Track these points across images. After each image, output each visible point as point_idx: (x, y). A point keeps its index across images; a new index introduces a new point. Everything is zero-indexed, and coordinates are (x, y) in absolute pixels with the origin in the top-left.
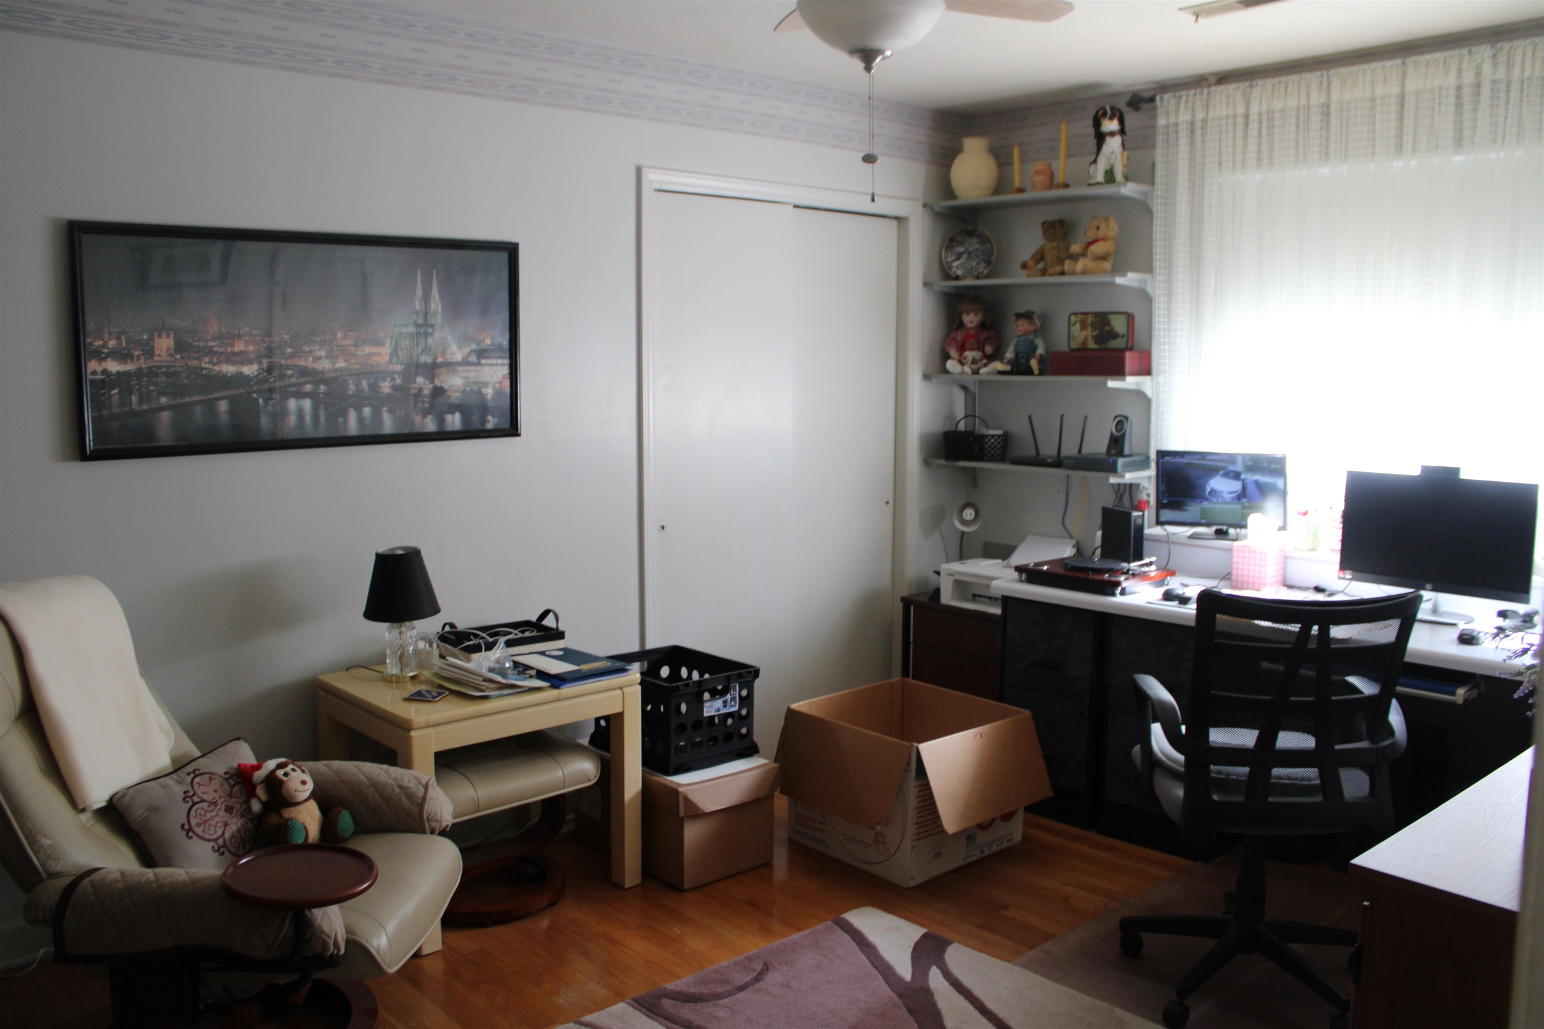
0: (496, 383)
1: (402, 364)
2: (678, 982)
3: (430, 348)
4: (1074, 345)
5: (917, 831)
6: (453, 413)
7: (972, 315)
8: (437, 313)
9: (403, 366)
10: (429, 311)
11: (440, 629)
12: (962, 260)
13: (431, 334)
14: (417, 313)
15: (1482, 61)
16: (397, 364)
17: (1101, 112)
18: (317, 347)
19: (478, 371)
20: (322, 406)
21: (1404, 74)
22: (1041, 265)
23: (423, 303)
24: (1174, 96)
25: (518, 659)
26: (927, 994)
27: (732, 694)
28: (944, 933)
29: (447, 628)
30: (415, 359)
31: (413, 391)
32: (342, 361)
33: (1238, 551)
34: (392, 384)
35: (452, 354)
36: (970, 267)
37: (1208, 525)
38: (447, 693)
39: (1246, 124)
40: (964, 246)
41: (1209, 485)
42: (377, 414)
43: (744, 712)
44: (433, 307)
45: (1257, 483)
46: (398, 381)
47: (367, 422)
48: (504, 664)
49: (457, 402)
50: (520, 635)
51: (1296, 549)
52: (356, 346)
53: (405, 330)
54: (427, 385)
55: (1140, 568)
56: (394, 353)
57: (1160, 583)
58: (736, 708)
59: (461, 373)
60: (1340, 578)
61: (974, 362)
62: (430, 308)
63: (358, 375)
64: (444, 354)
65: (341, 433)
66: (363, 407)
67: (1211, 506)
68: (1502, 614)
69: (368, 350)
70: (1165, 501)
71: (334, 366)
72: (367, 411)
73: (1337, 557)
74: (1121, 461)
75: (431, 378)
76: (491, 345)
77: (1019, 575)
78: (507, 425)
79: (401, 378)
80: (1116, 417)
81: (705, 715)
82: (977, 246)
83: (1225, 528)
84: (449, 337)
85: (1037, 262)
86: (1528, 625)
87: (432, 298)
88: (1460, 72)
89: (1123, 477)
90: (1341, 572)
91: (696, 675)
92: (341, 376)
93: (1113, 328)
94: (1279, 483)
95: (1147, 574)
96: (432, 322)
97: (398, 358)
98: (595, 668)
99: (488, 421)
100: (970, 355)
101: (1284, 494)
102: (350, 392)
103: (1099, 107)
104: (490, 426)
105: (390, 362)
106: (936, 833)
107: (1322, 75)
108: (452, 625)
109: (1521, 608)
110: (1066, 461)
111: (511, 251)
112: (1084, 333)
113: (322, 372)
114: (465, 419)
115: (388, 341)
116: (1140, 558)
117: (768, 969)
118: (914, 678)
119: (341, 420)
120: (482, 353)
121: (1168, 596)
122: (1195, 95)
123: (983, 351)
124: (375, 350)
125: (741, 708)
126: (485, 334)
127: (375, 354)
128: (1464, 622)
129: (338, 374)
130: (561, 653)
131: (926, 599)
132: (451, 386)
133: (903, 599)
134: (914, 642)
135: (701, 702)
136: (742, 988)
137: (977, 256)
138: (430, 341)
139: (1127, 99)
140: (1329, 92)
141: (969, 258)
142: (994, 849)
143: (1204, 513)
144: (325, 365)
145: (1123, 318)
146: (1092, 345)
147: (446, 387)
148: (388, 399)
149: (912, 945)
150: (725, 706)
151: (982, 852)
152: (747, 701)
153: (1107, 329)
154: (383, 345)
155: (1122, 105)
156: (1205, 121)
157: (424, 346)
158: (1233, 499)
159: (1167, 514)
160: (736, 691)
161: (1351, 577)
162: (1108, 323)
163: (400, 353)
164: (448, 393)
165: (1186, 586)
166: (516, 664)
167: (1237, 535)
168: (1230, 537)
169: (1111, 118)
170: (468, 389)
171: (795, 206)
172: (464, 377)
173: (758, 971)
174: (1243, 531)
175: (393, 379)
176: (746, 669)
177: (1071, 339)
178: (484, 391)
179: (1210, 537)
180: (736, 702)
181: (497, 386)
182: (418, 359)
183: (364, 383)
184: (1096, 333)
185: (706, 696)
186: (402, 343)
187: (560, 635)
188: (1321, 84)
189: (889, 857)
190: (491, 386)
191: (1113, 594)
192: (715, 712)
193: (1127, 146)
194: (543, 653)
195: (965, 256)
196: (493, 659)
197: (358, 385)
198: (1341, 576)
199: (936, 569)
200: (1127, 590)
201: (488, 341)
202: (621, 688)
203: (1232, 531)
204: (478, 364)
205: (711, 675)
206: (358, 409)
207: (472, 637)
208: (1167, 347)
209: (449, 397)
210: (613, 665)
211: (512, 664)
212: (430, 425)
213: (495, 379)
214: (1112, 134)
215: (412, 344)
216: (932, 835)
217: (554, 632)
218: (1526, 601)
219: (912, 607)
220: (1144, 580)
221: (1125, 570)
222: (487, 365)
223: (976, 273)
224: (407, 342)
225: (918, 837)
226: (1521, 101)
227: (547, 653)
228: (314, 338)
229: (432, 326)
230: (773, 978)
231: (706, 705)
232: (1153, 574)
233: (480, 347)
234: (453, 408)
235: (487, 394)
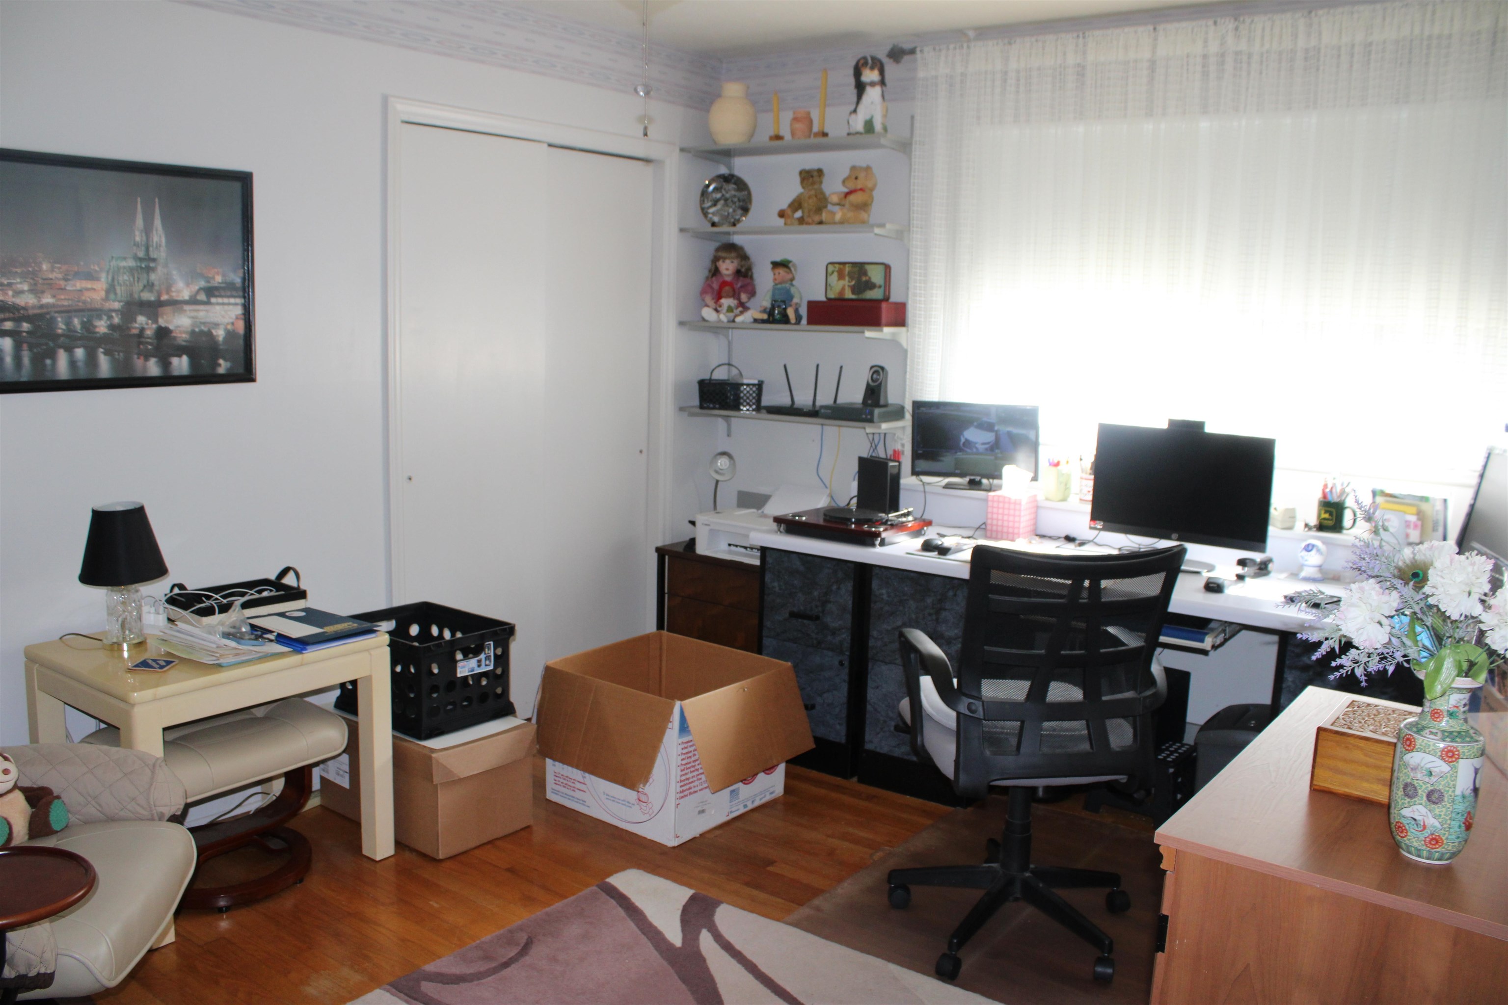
0: (228, 324)
1: (119, 301)
2: (438, 962)
3: (153, 285)
4: (832, 295)
5: (681, 789)
6: (180, 356)
7: (728, 261)
8: (160, 246)
9: (122, 304)
10: (151, 243)
11: (168, 591)
12: (719, 206)
13: (153, 269)
14: (137, 245)
15: (1227, 31)
16: (114, 301)
17: (862, 62)
18: (18, 280)
19: (207, 311)
20: (25, 346)
21: (1156, 39)
22: (798, 214)
23: (144, 235)
24: (934, 49)
25: (255, 622)
26: (699, 959)
27: (487, 652)
28: (712, 893)
29: (176, 591)
30: (136, 296)
31: (135, 331)
32: (49, 296)
33: (993, 501)
34: (109, 322)
35: (179, 291)
36: (726, 214)
37: (961, 475)
38: (177, 661)
39: (1005, 81)
40: (721, 192)
41: (964, 437)
42: (92, 359)
43: (499, 671)
44: (156, 239)
45: (1009, 434)
46: (116, 320)
47: (80, 364)
48: (240, 628)
49: (184, 343)
50: (257, 596)
51: (1047, 499)
52: (66, 280)
53: (123, 264)
54: (150, 324)
55: (898, 518)
56: (111, 289)
57: (917, 532)
58: (491, 667)
59: (188, 312)
60: (1091, 528)
61: (730, 309)
62: (153, 242)
63: (68, 312)
64: (168, 290)
65: (48, 376)
66: (74, 348)
67: (964, 456)
68: (1242, 563)
69: (79, 284)
70: (920, 452)
71: (39, 301)
72: (80, 353)
73: (1088, 508)
74: (877, 411)
75: (154, 317)
76: (222, 283)
77: (778, 526)
78: (241, 370)
79: (120, 316)
80: (872, 367)
81: (459, 675)
82: (733, 193)
83: (978, 478)
84: (174, 272)
85: (795, 210)
86: (1264, 572)
87: (154, 229)
88: (1206, 41)
89: (880, 427)
90: (1092, 523)
91: (447, 635)
92: (48, 313)
93: (870, 278)
94: (1032, 435)
95: (905, 524)
96: (155, 256)
97: (116, 294)
98: (341, 630)
99: (220, 365)
100: (726, 302)
101: (1034, 447)
102: (60, 331)
103: (859, 57)
104: (221, 370)
105: (106, 299)
106: (700, 790)
107: (1078, 36)
108: (181, 587)
109: (1257, 557)
110: (823, 411)
111: (244, 180)
112: (842, 283)
113: (25, 309)
114: (193, 363)
115: (103, 276)
116: (897, 509)
117: (532, 942)
118: (669, 630)
119: (48, 362)
120: (211, 292)
121: (928, 547)
122: (955, 48)
123: (739, 299)
124: (89, 285)
125: (496, 666)
126: (216, 270)
127: (88, 289)
128: (1206, 571)
129: (45, 310)
130: (303, 614)
131: (680, 549)
132: (178, 327)
133: (658, 550)
134: (668, 593)
135: (455, 662)
136: (506, 965)
137: (734, 203)
138: (153, 277)
139: (888, 48)
140: (1084, 53)
141: (726, 204)
142: (757, 803)
143: (958, 463)
144: (27, 300)
145: (881, 268)
146: (849, 295)
147: (171, 327)
148: (103, 340)
149: (681, 908)
150: (479, 666)
151: (745, 806)
152: (502, 660)
153: (864, 279)
154: (98, 279)
155: (882, 55)
156: (963, 75)
157: (145, 282)
158: (986, 449)
159: (922, 465)
160: (491, 649)
161: (1101, 527)
162: (865, 273)
163: (118, 289)
164: (174, 334)
165: (943, 536)
166: (253, 627)
167: (991, 485)
168: (983, 487)
169: (872, 68)
170: (197, 330)
171: (550, 145)
172: (193, 318)
173: (522, 945)
174: (996, 482)
175: (110, 318)
176: (502, 626)
177: (828, 288)
178: (214, 332)
179: (962, 487)
180: (490, 662)
181: (230, 327)
182: (140, 296)
183: (76, 321)
184: (853, 283)
185: (459, 656)
186: (121, 279)
187: (300, 594)
188: (1077, 45)
189: (652, 816)
190: (222, 327)
191: (873, 545)
192: (469, 672)
193: (886, 98)
194: (282, 615)
195: (722, 202)
196: (227, 623)
197: (68, 324)
198: (1092, 526)
199: (692, 519)
200: (887, 541)
201: (219, 279)
202: (368, 650)
203: (985, 481)
204: (208, 303)
205: (463, 633)
206: (69, 350)
207: (204, 599)
208: (923, 299)
209: (175, 338)
210: (360, 627)
211: (249, 628)
212: (153, 369)
213: (227, 320)
214: (873, 84)
215: (132, 279)
216: (696, 792)
217: (295, 591)
218: (1262, 550)
219: (667, 557)
220: (902, 531)
221: (884, 521)
222: (218, 304)
223: (732, 220)
224: (126, 277)
225: (682, 795)
226: (1261, 73)
227: (287, 614)
228: (14, 270)
229: (154, 260)
230: (539, 951)
231: (460, 664)
232: (910, 525)
233: (209, 285)
234: (180, 351)
235: (218, 336)
